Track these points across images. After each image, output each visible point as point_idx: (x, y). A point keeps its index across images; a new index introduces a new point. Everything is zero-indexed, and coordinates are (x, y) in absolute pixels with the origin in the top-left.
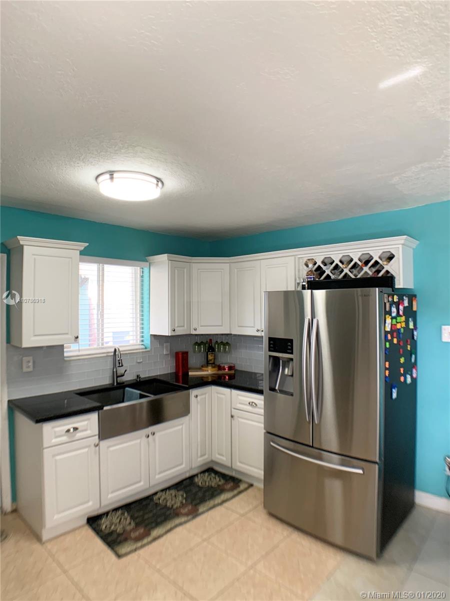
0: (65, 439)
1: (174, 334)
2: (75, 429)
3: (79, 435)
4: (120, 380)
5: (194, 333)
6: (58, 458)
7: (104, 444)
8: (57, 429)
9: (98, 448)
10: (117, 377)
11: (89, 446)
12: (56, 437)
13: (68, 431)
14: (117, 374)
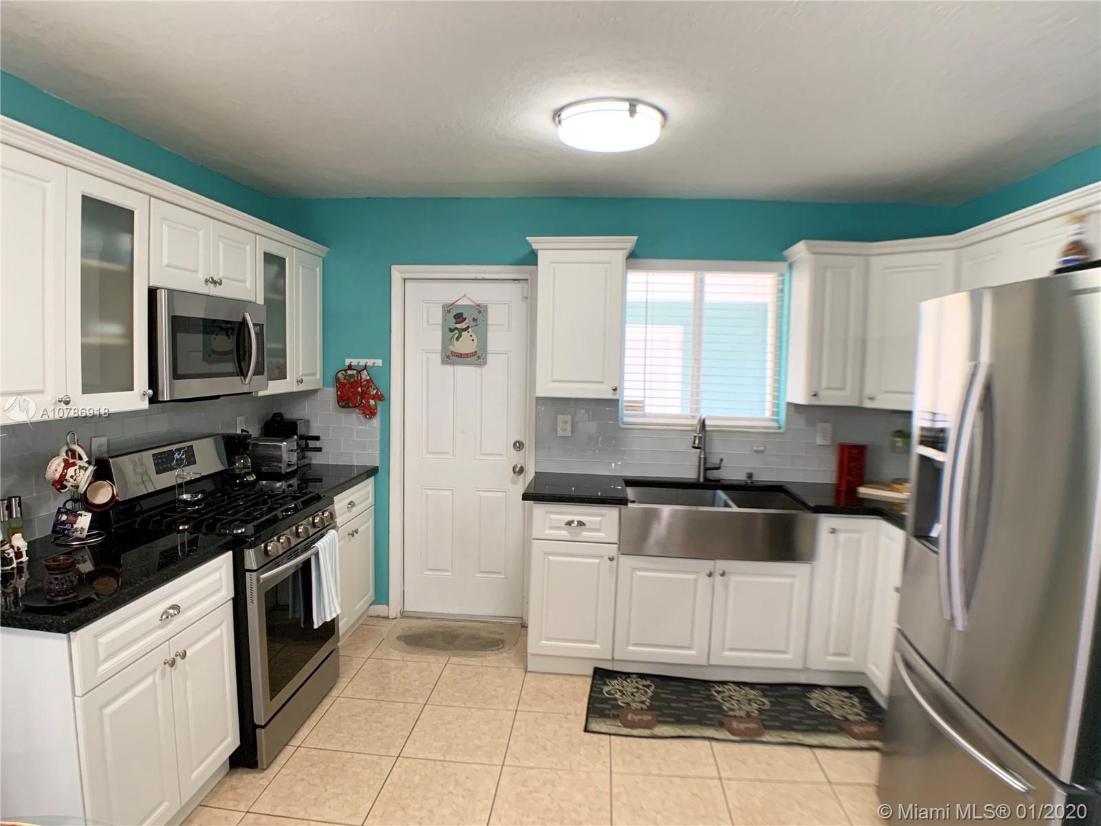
0: (563, 534)
1: (815, 402)
2: (581, 524)
3: (586, 535)
4: (713, 475)
5: (868, 404)
6: (551, 558)
7: (627, 562)
8: (553, 517)
9: (614, 563)
10: (706, 469)
11: (601, 557)
12: (552, 528)
13: (569, 523)
14: (705, 463)
